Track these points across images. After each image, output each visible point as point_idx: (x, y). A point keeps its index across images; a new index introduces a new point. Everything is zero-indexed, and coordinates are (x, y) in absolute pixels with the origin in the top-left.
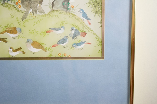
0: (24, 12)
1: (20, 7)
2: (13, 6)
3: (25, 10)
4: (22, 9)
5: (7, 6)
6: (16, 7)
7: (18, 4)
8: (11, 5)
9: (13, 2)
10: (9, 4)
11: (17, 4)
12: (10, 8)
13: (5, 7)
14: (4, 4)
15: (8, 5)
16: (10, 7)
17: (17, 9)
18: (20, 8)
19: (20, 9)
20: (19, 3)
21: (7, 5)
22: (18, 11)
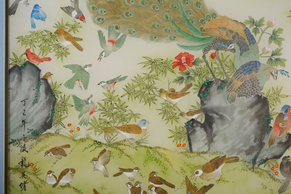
0: (283, 182)
1: (277, 173)
2: (267, 172)
3: (285, 179)
4: (281, 177)
5: (258, 172)
6: (272, 174)
7: (275, 170)
8: (264, 170)
9: (267, 167)
10: (261, 169)
11: (273, 170)
12: (261, 174)
13: (254, 173)
14: (253, 168)
15: (260, 171)
16: (263, 173)
17: (272, 176)
18: (277, 175)
19: (276, 177)
20: (276, 167)
21: (258, 170)
22: (274, 179)
